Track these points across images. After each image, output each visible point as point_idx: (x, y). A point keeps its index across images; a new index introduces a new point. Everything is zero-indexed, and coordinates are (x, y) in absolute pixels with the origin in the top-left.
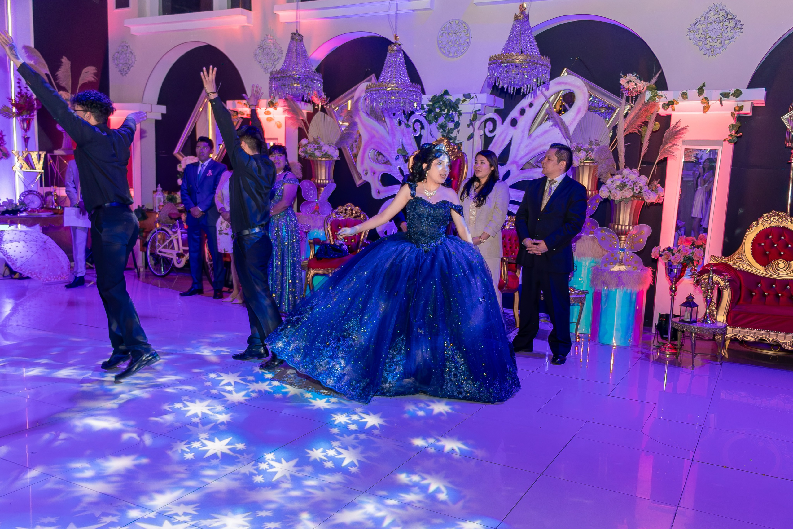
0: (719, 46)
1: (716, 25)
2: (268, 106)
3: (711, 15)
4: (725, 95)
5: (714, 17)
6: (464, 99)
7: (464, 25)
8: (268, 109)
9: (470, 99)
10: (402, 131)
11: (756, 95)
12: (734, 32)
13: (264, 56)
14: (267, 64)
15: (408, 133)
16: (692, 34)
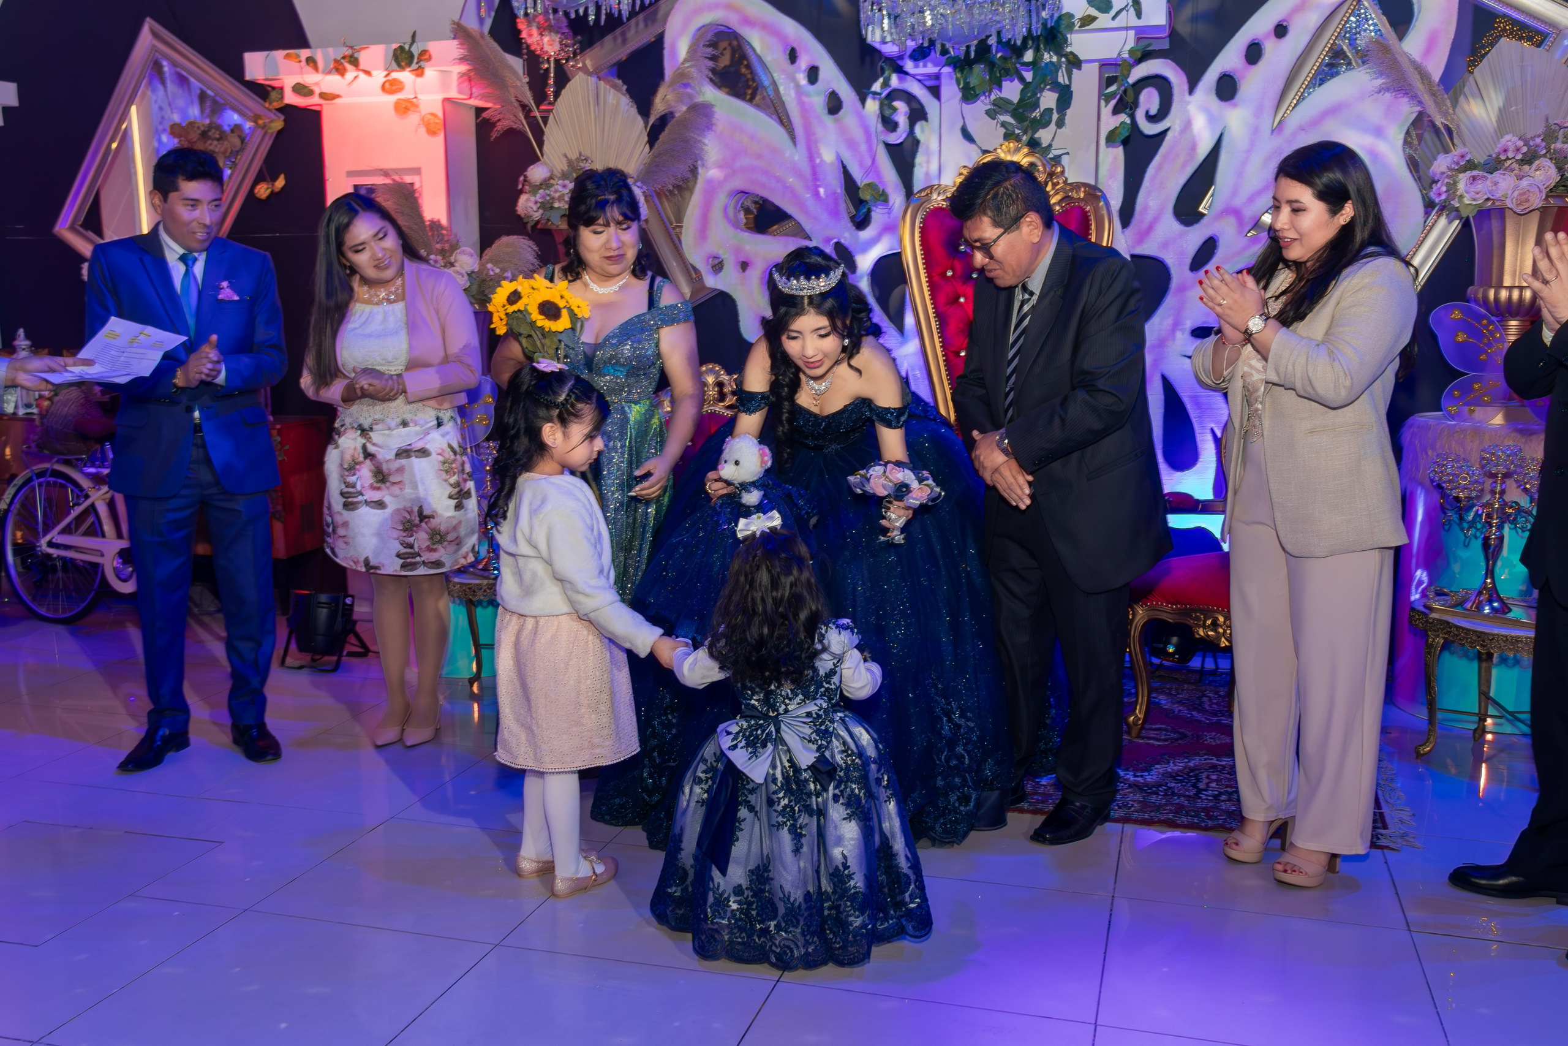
2: (394, 65)
6: (1093, 12)
8: (394, 75)
9: (1113, 13)
10: (842, 130)
15: (868, 134)
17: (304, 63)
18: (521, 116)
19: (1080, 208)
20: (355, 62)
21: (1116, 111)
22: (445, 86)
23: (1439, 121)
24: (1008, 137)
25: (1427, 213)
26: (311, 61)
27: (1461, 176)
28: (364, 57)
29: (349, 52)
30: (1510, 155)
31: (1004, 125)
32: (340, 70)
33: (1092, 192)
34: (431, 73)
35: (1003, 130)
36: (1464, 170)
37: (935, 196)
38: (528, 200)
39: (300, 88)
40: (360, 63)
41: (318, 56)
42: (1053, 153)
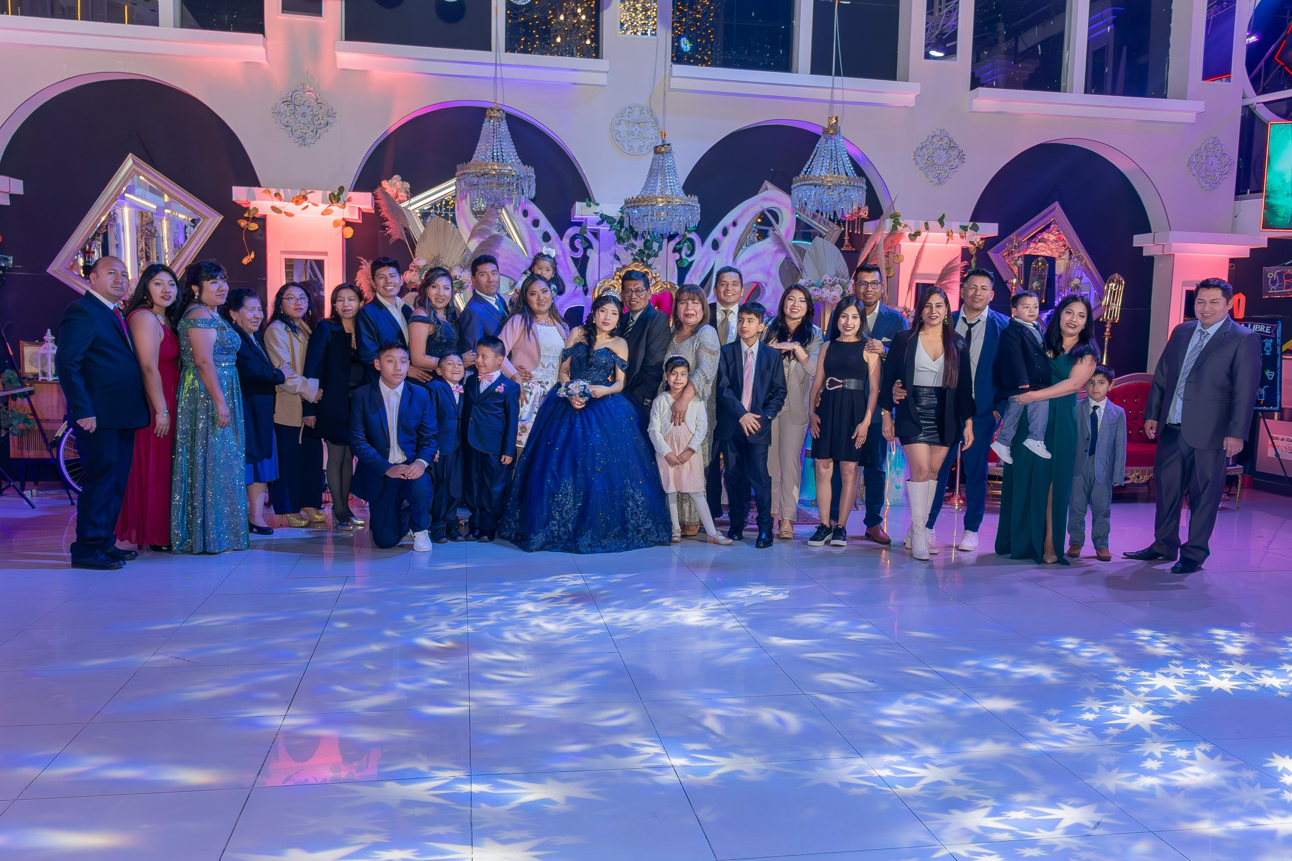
0: (944, 174)
1: (941, 152)
2: (328, 201)
3: (935, 140)
4: (964, 228)
5: (938, 143)
7: (651, 113)
8: (331, 208)
11: (991, 229)
12: (957, 161)
13: (297, 116)
14: (302, 131)
15: (564, 253)
16: (919, 159)
17: (272, 195)
18: (404, 233)
20: (305, 198)
21: (674, 252)
22: (352, 213)
23: (798, 266)
24: (635, 260)
26: (278, 195)
28: (309, 196)
29: (304, 193)
30: (828, 283)
31: (632, 254)
32: (297, 203)
33: (671, 286)
34: (347, 206)
35: (632, 258)
37: (606, 283)
38: (415, 275)
39: (275, 209)
40: (309, 198)
41: (282, 193)
42: (652, 267)
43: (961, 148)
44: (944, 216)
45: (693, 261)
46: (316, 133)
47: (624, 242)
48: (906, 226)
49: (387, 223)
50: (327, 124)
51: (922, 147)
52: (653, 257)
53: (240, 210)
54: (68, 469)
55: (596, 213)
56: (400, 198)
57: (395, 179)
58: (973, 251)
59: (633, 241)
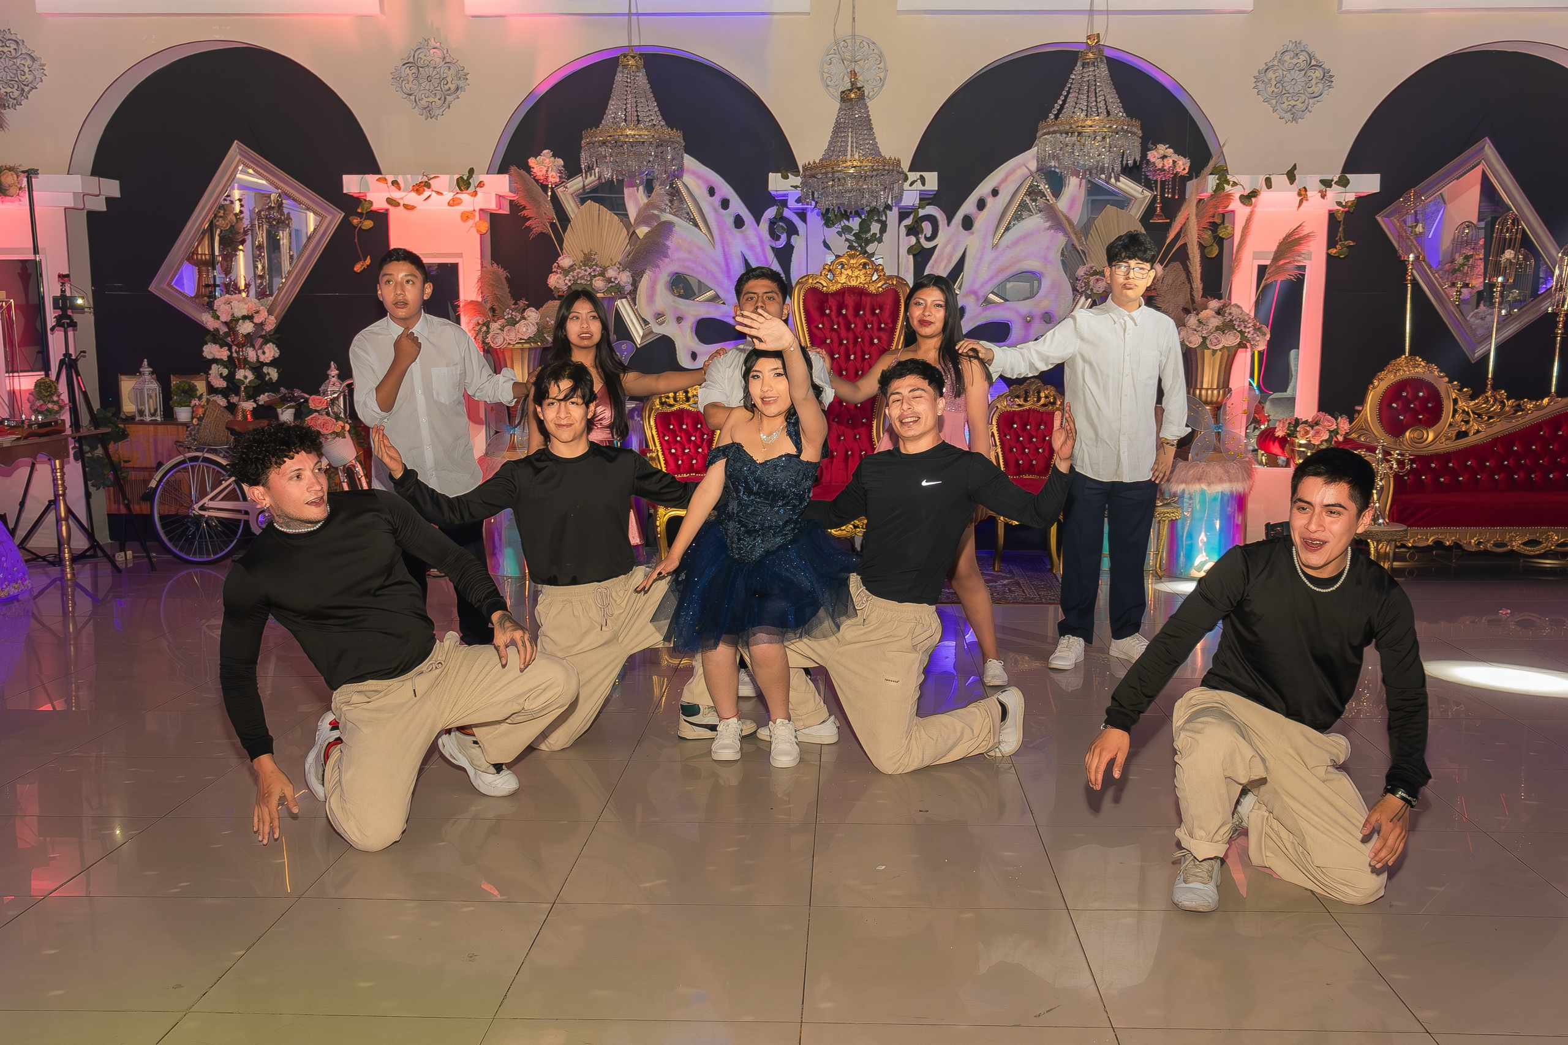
0: (1300, 106)
1: (1296, 74)
2: (458, 189)
3: (1287, 57)
4: (1327, 183)
5: (1291, 61)
7: (872, 47)
8: (459, 196)
9: (909, 182)
10: (745, 238)
11: (1369, 183)
12: (1321, 86)
13: (421, 81)
14: (427, 100)
15: (761, 241)
16: (1261, 86)
17: (390, 184)
18: (548, 225)
19: (895, 290)
20: (428, 186)
21: (908, 235)
22: (488, 201)
23: (1079, 248)
24: (851, 247)
25: (1075, 296)
26: (395, 183)
27: (1091, 278)
28: (432, 182)
29: (425, 179)
31: (847, 240)
32: (419, 192)
33: (900, 281)
34: (479, 194)
35: (847, 244)
36: (1093, 274)
37: (810, 281)
38: (559, 278)
39: (390, 201)
40: (433, 187)
41: (400, 180)
42: (876, 257)
43: (1326, 66)
44: (1294, 167)
45: (936, 246)
46: (445, 101)
47: (833, 224)
48: (1235, 184)
49: (525, 213)
50: (457, 89)
51: (1267, 69)
52: (873, 242)
53: (352, 204)
54: (163, 526)
55: (796, 187)
56: (550, 179)
57: (544, 155)
58: (1340, 218)
59: (845, 222)
